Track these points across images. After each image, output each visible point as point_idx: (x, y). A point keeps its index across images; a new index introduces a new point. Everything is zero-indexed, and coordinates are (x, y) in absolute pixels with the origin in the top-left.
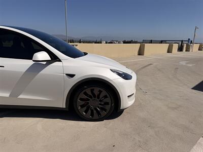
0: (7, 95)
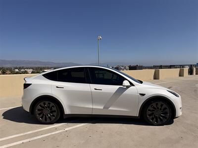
0: (102, 107)
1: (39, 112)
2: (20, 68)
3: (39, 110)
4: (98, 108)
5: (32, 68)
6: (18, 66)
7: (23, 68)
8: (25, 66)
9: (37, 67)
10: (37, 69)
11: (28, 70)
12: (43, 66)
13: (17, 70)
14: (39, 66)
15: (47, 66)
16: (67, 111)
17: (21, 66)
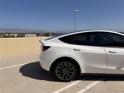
0: (115, 68)
1: (59, 71)
2: (9, 34)
3: (58, 69)
4: (111, 69)
5: (17, 34)
6: (8, 32)
7: (11, 33)
8: (12, 32)
9: (20, 33)
10: (20, 34)
11: (15, 35)
12: (24, 32)
13: (7, 35)
14: (22, 32)
15: (26, 32)
16: (83, 71)
17: (10, 32)
